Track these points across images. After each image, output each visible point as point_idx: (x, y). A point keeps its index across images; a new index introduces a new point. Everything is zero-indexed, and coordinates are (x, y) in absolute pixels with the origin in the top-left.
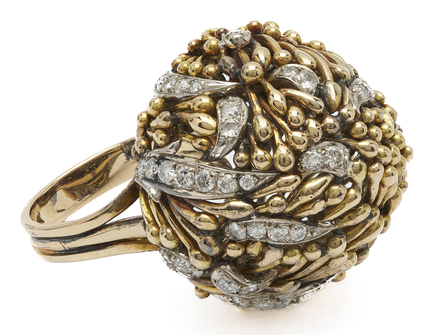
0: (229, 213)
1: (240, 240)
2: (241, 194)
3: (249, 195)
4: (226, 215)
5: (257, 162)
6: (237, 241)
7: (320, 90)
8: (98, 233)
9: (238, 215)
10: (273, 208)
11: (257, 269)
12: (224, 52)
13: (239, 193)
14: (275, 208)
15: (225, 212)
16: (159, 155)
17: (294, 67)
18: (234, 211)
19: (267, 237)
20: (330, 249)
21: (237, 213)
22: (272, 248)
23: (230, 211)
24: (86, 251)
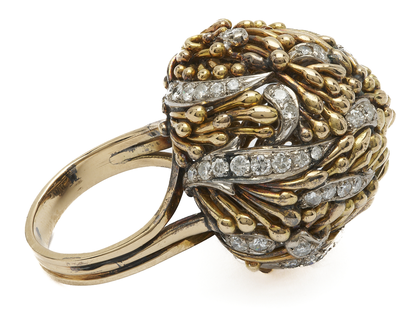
0: (311, 183)
1: (315, 205)
2: (313, 164)
3: (319, 164)
4: (309, 186)
5: (322, 133)
6: (313, 207)
7: (331, 58)
8: (155, 242)
9: (319, 183)
10: (342, 169)
11: (319, 228)
12: (232, 51)
13: (311, 164)
14: (344, 167)
15: (307, 184)
16: (225, 154)
17: (302, 45)
18: (315, 180)
19: (337, 195)
20: (371, 192)
21: (318, 181)
22: (339, 204)
23: (312, 182)
24: (142, 262)
